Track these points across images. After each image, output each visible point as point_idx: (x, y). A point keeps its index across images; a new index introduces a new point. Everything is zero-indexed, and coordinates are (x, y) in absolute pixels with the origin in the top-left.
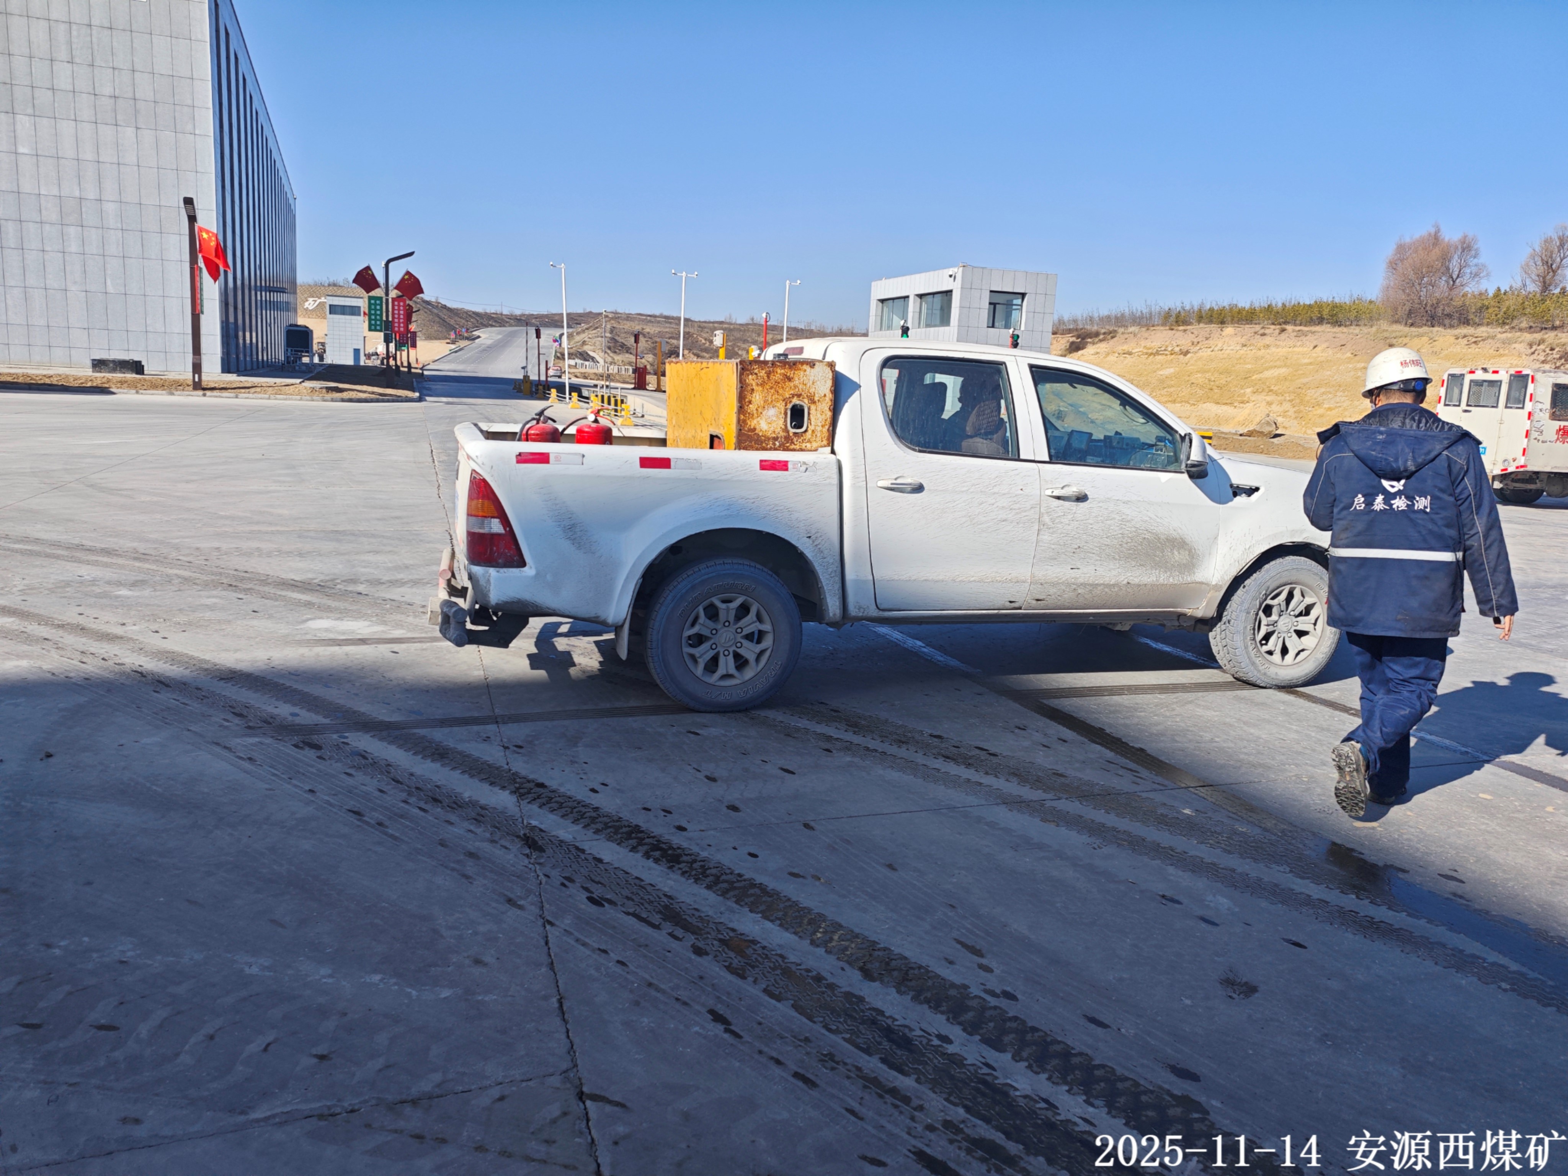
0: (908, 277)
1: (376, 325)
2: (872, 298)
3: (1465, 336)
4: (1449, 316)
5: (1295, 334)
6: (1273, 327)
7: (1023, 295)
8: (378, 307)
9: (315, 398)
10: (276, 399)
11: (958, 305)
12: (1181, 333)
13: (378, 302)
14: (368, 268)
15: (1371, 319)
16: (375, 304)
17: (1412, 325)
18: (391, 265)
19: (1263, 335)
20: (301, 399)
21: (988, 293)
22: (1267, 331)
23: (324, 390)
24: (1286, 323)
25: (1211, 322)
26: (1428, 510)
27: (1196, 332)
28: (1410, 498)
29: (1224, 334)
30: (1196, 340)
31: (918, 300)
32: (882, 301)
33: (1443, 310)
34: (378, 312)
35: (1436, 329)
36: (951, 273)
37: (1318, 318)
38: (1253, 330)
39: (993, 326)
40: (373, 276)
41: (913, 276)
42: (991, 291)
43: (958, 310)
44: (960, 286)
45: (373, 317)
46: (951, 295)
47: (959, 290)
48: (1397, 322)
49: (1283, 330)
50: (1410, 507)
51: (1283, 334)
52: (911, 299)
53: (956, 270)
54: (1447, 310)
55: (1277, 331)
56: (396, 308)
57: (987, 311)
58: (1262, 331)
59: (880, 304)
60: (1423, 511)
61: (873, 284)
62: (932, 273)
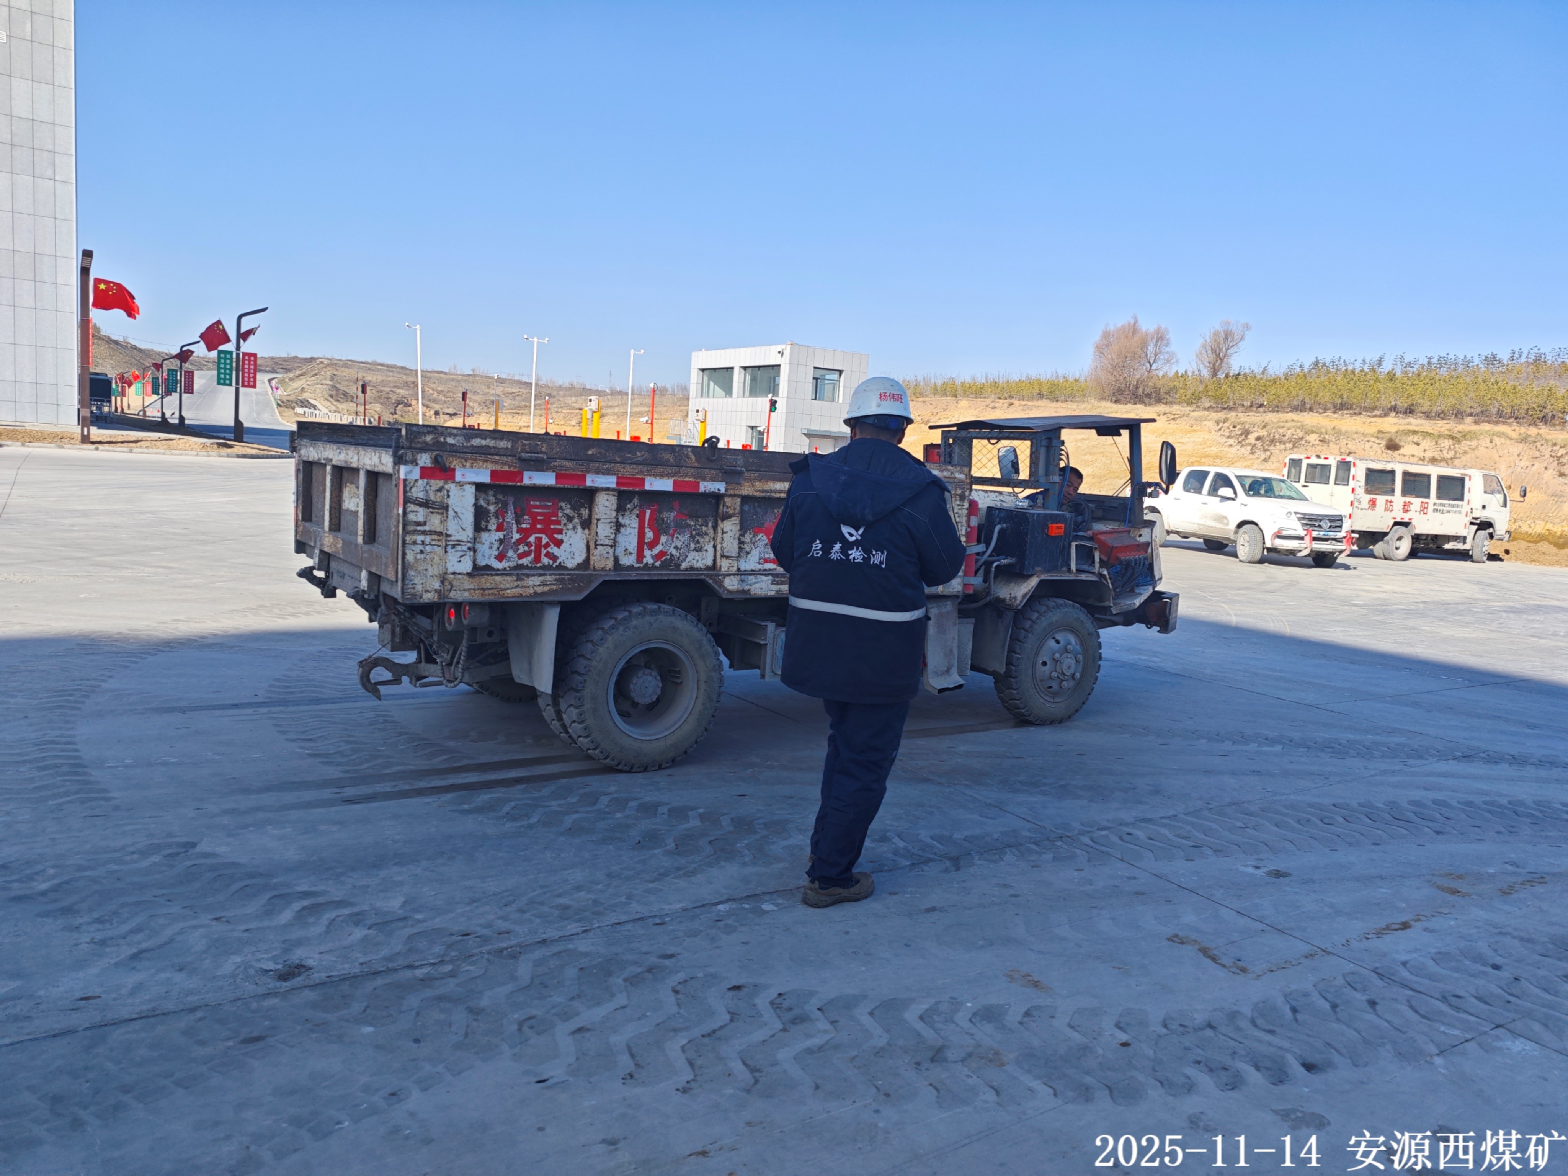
0: (732, 351)
1: (225, 379)
2: (693, 366)
3: (1165, 414)
4: (1149, 396)
5: (1021, 408)
6: (1001, 401)
7: (841, 372)
8: (228, 361)
9: (211, 453)
10: (172, 454)
11: (787, 378)
12: (921, 404)
13: (228, 356)
14: (219, 322)
15: (1084, 395)
16: (225, 359)
17: (1116, 402)
18: (243, 319)
19: (994, 408)
20: (197, 455)
21: (812, 369)
22: (997, 405)
23: (215, 446)
24: (1011, 397)
25: (945, 395)
26: (883, 566)
27: (934, 404)
28: (867, 551)
29: (959, 406)
30: (935, 411)
31: (743, 371)
32: (703, 370)
33: (1144, 390)
34: (228, 366)
35: (1138, 406)
36: (780, 350)
37: (1039, 394)
38: (985, 404)
39: (816, 399)
40: (224, 331)
41: (738, 350)
42: (815, 368)
43: (786, 384)
44: (788, 361)
45: (222, 371)
46: (779, 370)
47: (788, 366)
48: (1103, 399)
49: (1011, 404)
50: (866, 560)
51: (1011, 408)
52: (736, 371)
53: (784, 347)
54: (1147, 391)
55: (1006, 405)
56: (247, 362)
57: (811, 385)
58: (992, 405)
59: (701, 373)
60: (878, 567)
61: (693, 354)
62: (758, 348)
